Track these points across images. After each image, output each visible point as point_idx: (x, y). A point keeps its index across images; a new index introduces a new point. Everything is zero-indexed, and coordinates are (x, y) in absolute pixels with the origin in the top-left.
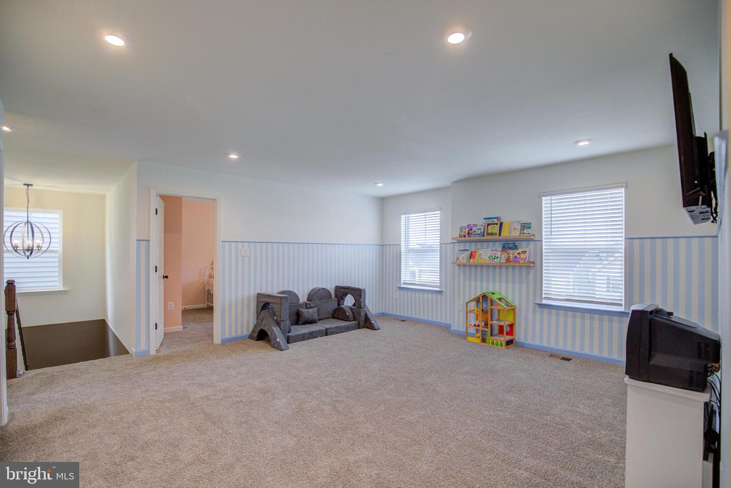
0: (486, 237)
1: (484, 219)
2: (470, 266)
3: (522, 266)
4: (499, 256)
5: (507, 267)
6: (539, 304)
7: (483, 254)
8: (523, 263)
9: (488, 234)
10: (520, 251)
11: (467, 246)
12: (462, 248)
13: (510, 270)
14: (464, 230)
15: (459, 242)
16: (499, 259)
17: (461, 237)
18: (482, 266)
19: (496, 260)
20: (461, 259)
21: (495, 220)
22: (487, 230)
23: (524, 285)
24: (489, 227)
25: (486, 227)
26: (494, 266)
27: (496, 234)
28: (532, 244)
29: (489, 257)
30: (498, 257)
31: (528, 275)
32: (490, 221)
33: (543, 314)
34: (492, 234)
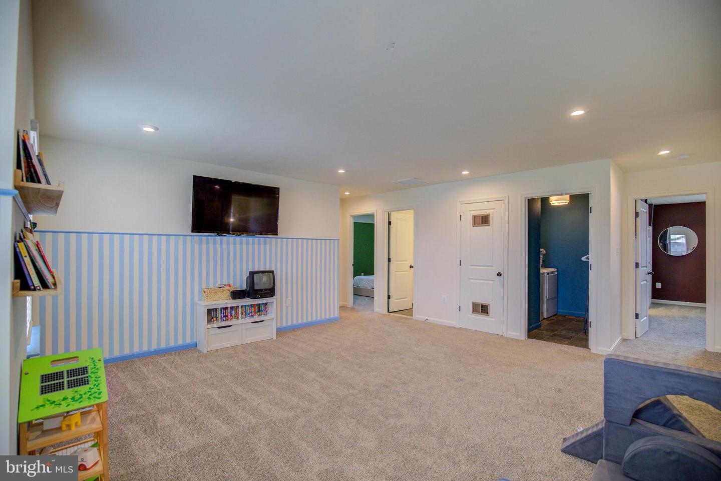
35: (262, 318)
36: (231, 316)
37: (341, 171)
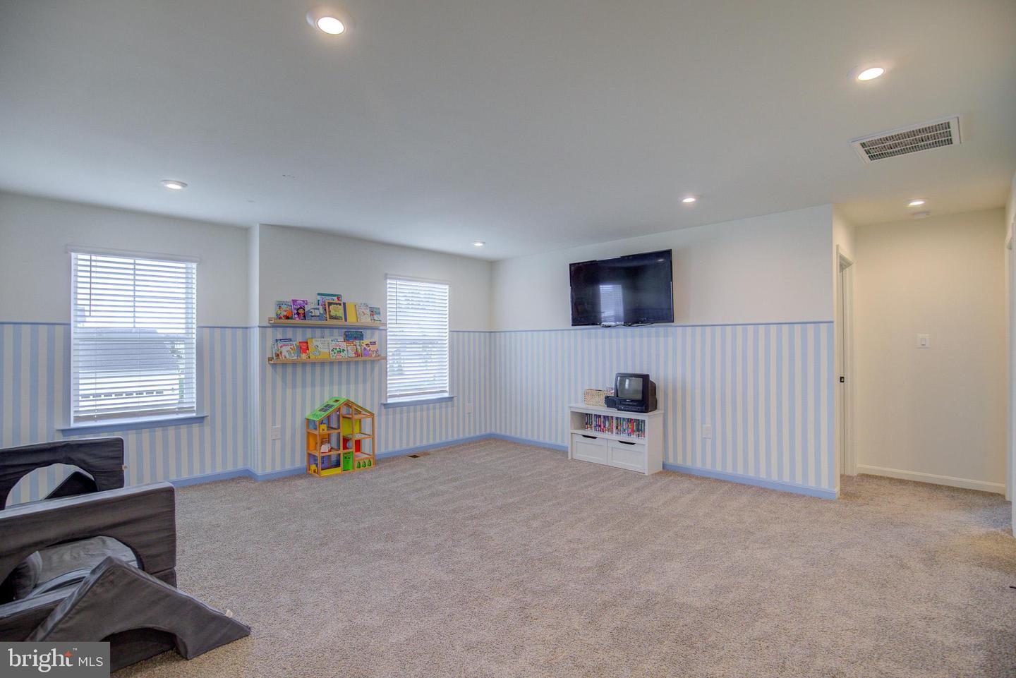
0: (330, 322)
1: (319, 294)
2: (304, 364)
3: (374, 361)
4: (346, 349)
5: (357, 362)
6: (385, 405)
7: (320, 346)
8: (375, 356)
9: (331, 317)
10: (366, 341)
11: (289, 333)
12: (280, 337)
13: (360, 367)
14: (284, 307)
15: (274, 326)
16: (345, 352)
17: (280, 318)
18: (323, 363)
19: (342, 354)
20: (285, 353)
21: (335, 298)
22: (330, 311)
23: (369, 384)
24: (331, 307)
25: (327, 308)
26: (340, 363)
27: (341, 318)
28: (377, 332)
29: (332, 351)
30: (344, 350)
31: (373, 369)
32: (328, 299)
33: (388, 415)
34: (336, 318)
35: (633, 438)
36: (605, 427)
37: (689, 200)
